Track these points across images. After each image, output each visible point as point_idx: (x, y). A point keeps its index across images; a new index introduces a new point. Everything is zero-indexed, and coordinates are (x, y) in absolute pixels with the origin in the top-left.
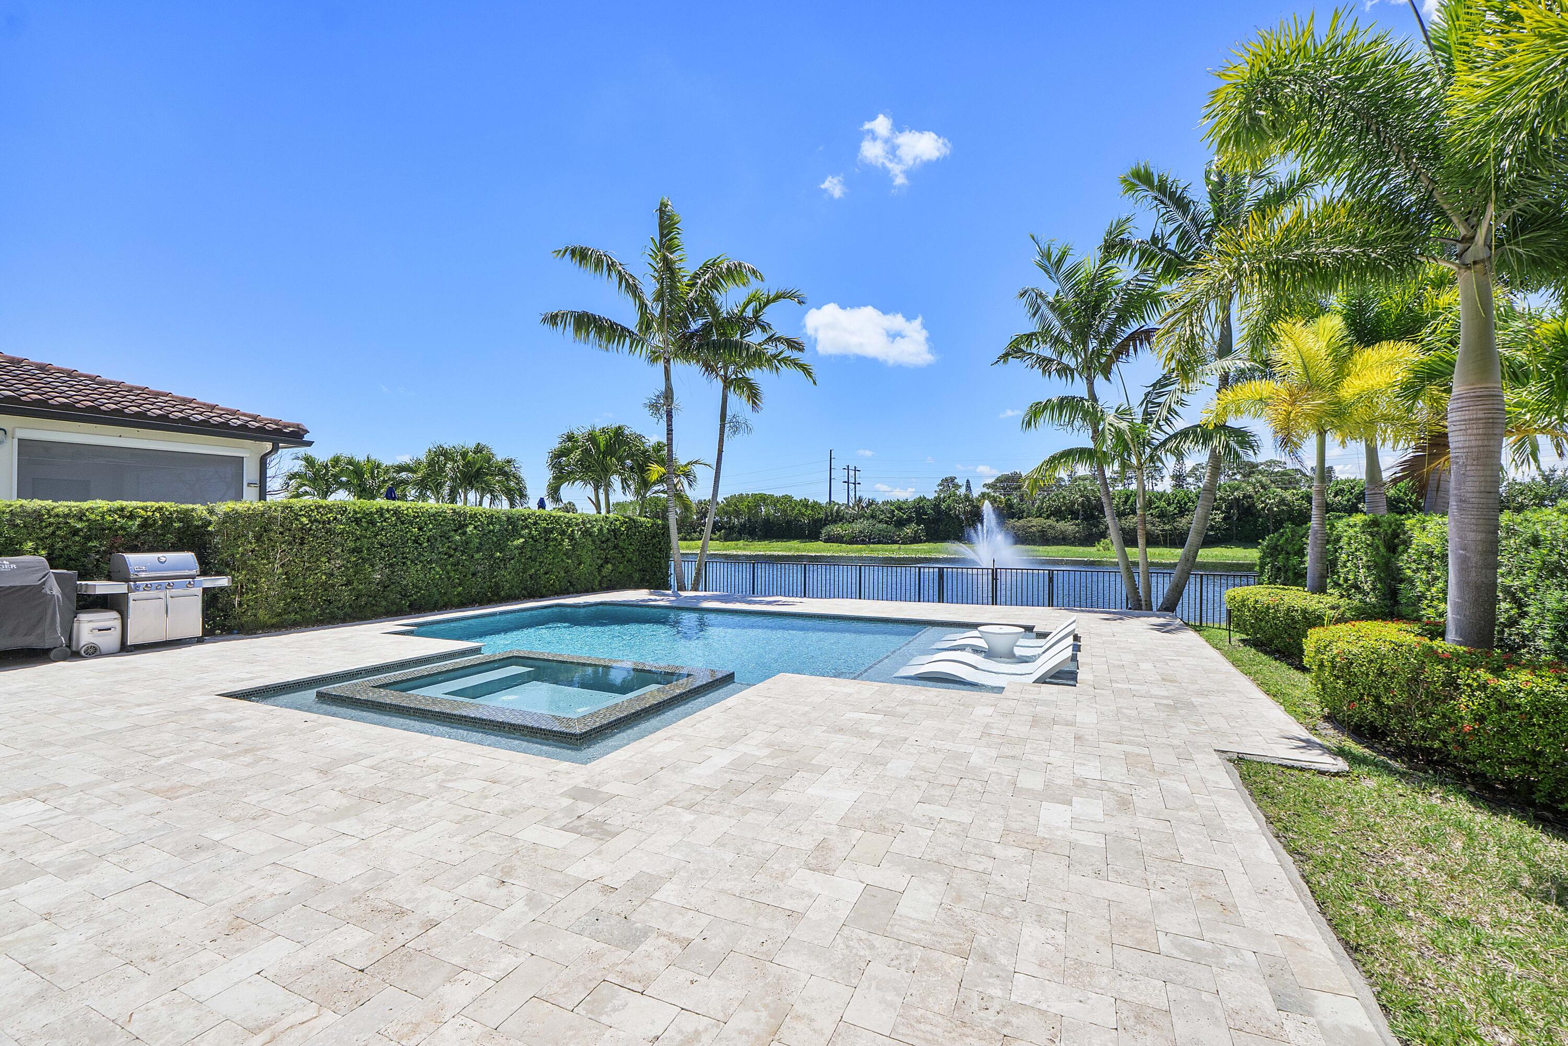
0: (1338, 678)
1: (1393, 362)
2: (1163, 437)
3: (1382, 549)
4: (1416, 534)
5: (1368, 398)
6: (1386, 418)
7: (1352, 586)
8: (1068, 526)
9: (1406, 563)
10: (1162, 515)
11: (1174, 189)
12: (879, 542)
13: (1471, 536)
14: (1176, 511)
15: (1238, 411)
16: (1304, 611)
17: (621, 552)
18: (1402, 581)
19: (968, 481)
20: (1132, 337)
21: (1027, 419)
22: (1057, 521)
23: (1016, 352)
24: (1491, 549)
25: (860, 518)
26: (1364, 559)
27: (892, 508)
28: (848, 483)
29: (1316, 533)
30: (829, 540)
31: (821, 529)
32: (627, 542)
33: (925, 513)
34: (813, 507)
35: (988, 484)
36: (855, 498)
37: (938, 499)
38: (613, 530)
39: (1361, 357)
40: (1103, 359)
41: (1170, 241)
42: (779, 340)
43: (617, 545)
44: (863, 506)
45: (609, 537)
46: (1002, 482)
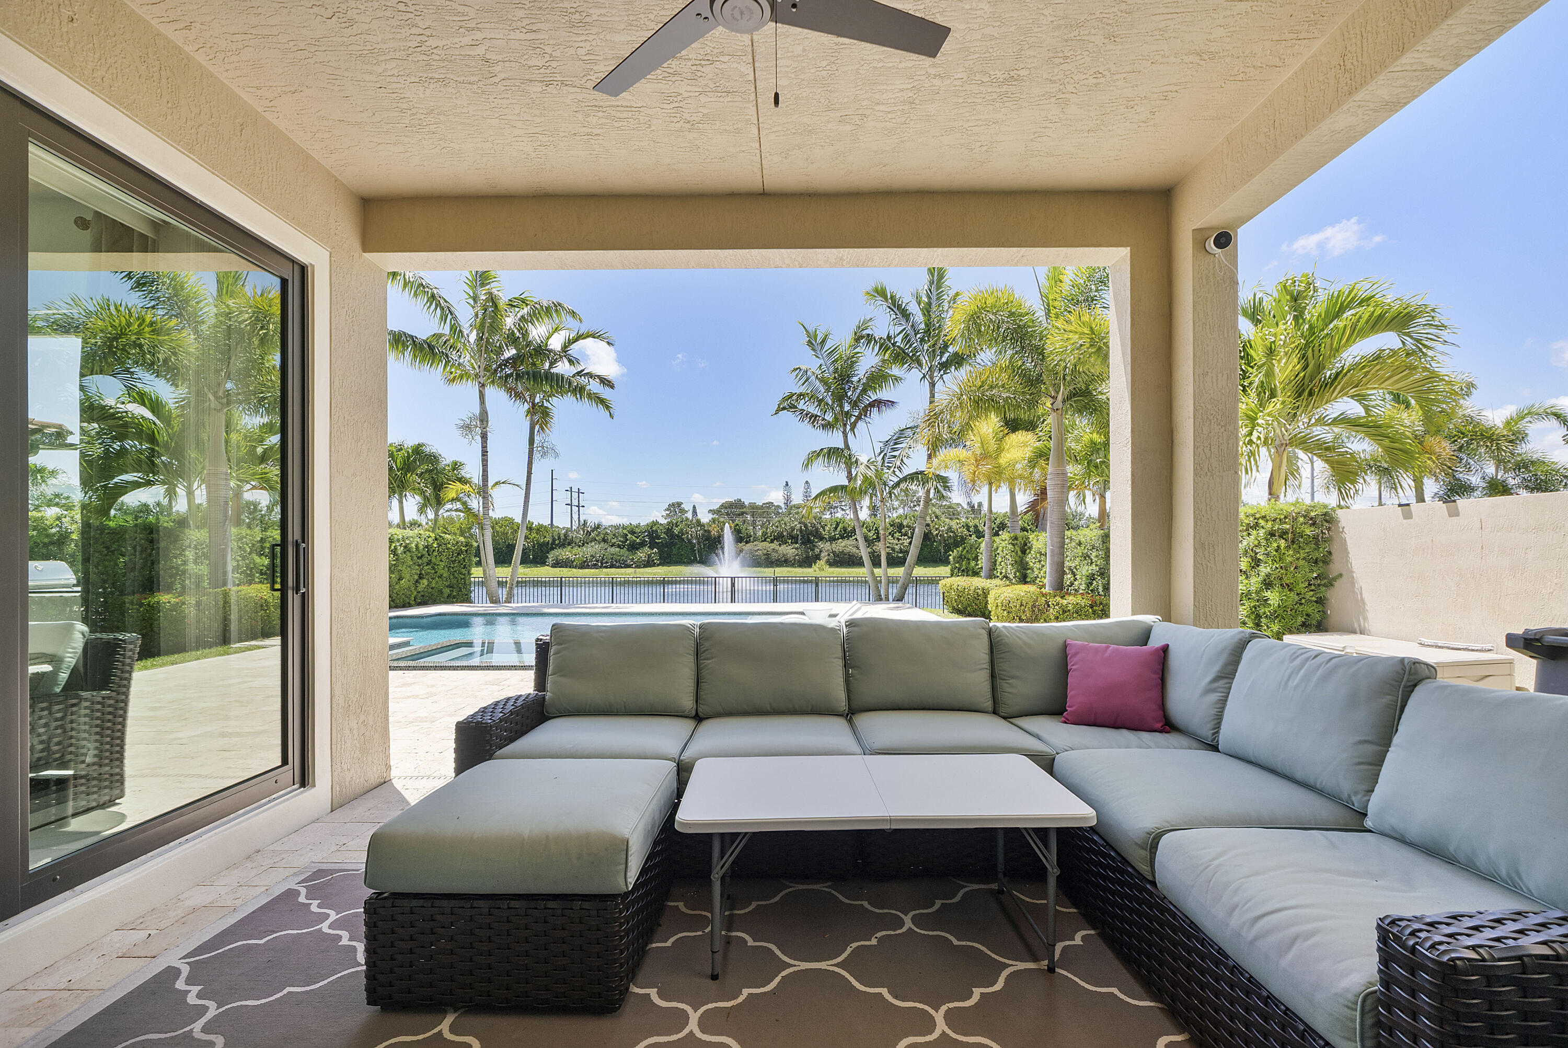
0: (1004, 610)
1: (1025, 444)
2: (896, 480)
3: (1019, 553)
4: (1034, 542)
5: (1012, 464)
6: (1021, 477)
7: (1004, 575)
8: (789, 550)
9: (1029, 558)
11: (900, 303)
12: (612, 566)
13: (1055, 539)
14: (875, 537)
15: (946, 467)
16: (983, 589)
17: (433, 568)
18: (1029, 569)
19: (694, 507)
20: (872, 405)
21: (806, 462)
22: (780, 545)
23: (791, 407)
24: (1062, 545)
25: (591, 542)
26: (1010, 560)
27: (625, 531)
28: (571, 506)
29: (986, 544)
30: (557, 564)
31: (548, 553)
32: (438, 558)
33: (658, 537)
34: (538, 530)
35: (714, 510)
36: (579, 521)
37: (669, 523)
38: (427, 547)
39: (1009, 439)
40: (853, 419)
41: (899, 339)
42: (590, 375)
43: (430, 561)
44: (589, 529)
45: (424, 553)
46: (726, 508)
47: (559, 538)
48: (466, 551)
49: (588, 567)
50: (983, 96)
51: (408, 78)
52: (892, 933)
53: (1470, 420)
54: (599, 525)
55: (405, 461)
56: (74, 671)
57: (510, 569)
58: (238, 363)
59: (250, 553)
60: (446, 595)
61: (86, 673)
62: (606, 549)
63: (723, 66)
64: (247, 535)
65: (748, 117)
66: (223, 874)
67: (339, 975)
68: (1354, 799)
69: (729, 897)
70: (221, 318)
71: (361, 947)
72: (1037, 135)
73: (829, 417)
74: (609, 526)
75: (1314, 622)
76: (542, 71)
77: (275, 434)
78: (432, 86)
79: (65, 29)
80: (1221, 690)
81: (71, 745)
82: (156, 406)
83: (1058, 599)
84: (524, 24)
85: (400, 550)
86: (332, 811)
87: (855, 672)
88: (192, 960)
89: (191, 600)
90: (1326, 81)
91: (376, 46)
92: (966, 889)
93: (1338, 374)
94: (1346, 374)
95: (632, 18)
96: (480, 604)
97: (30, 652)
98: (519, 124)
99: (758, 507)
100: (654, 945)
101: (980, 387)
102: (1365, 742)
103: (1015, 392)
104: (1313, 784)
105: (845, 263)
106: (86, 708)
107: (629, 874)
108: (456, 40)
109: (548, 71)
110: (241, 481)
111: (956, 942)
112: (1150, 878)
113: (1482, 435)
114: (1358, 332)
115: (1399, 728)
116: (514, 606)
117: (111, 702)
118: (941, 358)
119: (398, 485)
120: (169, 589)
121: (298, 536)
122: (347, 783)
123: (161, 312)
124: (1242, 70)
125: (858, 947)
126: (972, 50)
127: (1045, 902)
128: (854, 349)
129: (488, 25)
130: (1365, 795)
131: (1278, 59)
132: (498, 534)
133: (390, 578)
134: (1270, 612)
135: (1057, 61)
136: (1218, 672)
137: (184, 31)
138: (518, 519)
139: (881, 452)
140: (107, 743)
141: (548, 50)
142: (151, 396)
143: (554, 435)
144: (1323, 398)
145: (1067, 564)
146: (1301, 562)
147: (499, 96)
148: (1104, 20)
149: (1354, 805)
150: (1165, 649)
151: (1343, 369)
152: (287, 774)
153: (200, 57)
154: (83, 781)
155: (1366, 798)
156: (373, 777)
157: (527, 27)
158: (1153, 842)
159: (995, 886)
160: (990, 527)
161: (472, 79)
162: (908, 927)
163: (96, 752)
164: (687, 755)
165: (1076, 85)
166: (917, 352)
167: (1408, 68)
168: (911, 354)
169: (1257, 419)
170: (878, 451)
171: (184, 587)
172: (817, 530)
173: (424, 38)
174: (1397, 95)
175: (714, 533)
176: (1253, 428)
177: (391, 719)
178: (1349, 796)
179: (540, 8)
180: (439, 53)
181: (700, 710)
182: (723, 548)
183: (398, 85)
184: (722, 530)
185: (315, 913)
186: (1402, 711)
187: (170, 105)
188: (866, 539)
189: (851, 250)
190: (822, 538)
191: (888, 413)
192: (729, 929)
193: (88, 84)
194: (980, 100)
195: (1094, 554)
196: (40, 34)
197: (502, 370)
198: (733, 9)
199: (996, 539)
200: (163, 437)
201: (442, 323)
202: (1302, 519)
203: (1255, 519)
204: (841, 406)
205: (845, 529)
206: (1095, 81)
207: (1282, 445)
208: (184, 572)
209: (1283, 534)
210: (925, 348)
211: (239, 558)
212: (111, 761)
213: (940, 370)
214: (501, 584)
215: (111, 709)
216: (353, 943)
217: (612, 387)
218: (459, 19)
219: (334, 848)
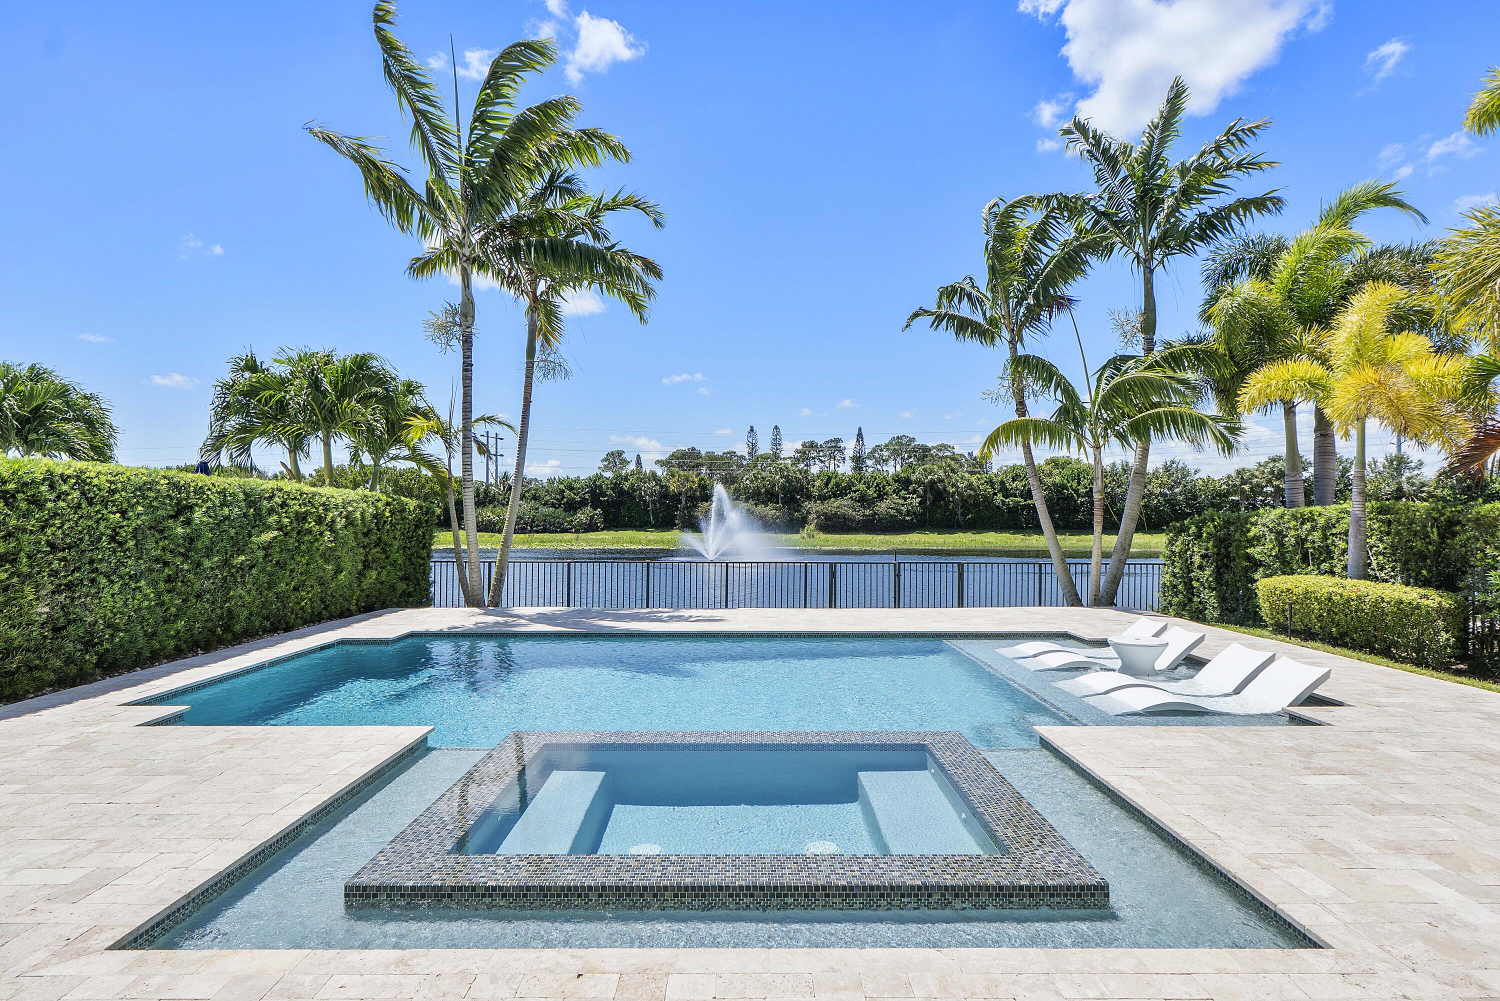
8: (768, 512)
10: (863, 500)
12: (544, 531)
19: (638, 457)
27: (562, 487)
32: (391, 534)
33: (603, 495)
35: (664, 461)
36: (497, 473)
37: (612, 477)
46: (678, 458)
55: (336, 381)
62: (537, 509)
96: (446, 611)
99: (716, 458)
172: (803, 486)
190: (809, 497)
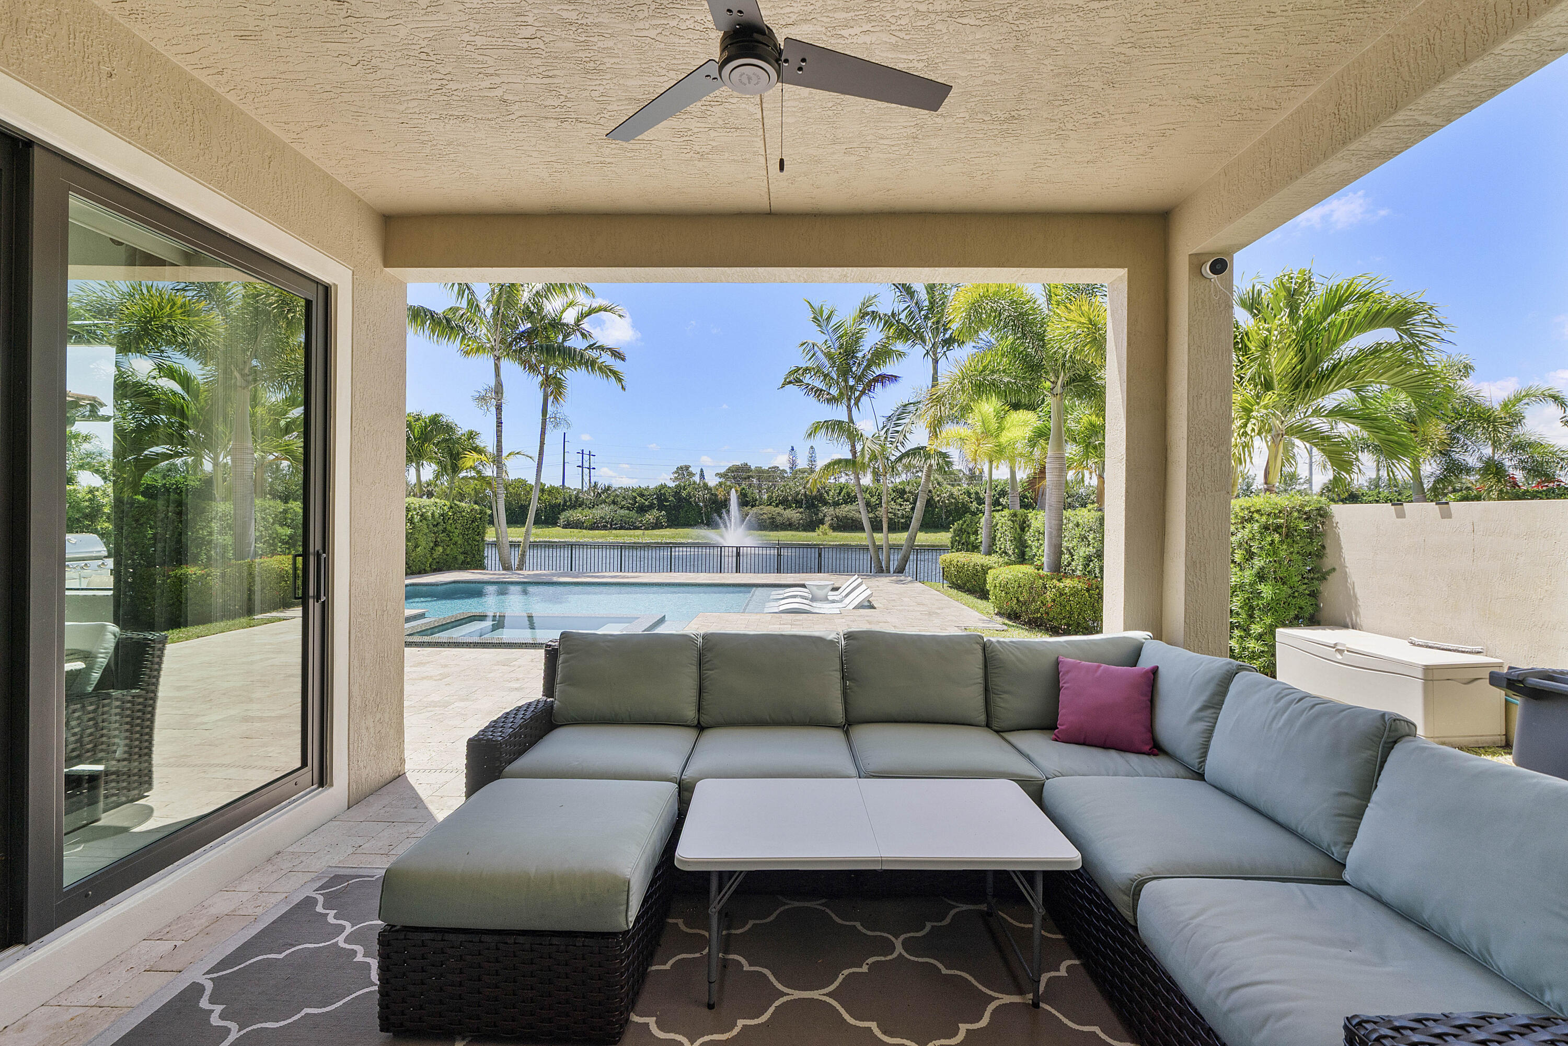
1: (1025, 423)
2: (898, 455)
3: (1018, 530)
4: (1033, 521)
5: (1012, 443)
6: (1021, 455)
7: (1003, 552)
8: (793, 514)
9: (1028, 537)
12: (621, 528)
13: (1054, 522)
14: (877, 503)
15: (948, 444)
16: (982, 566)
17: (448, 536)
18: (1027, 547)
19: (702, 471)
20: (876, 380)
21: (809, 432)
22: (785, 509)
23: (797, 382)
24: (1060, 529)
25: (601, 504)
26: (1009, 536)
27: (634, 494)
28: (583, 468)
29: (986, 520)
30: (568, 525)
31: (559, 514)
32: (453, 526)
33: (667, 500)
34: (550, 491)
35: (721, 474)
36: (590, 482)
37: (677, 486)
38: (442, 515)
39: (1010, 417)
40: (857, 394)
41: (903, 316)
42: (602, 348)
43: (445, 528)
44: (600, 491)
45: (440, 521)
46: (733, 472)
47: (570, 499)
48: (480, 518)
49: (598, 528)
50: (984, 132)
51: (429, 115)
52: (883, 958)
53: (1468, 400)
54: (609, 487)
55: (422, 431)
56: (107, 670)
57: (524, 529)
58: (264, 342)
59: (273, 524)
60: (460, 562)
61: (117, 670)
62: (616, 511)
63: (733, 106)
64: (270, 506)
65: (756, 149)
66: (245, 877)
67: (354, 996)
68: (1333, 849)
69: (727, 914)
70: (249, 300)
71: (374, 963)
72: (1037, 165)
73: (834, 391)
74: (619, 488)
75: (1307, 615)
76: (557, 110)
77: (298, 406)
78: (451, 122)
79: (104, 85)
80: (1206, 719)
81: (102, 736)
82: (185, 381)
83: (1055, 581)
84: (540, 71)
85: (417, 519)
86: (349, 808)
87: (852, 684)
88: (215, 975)
89: (216, 572)
90: (1321, 127)
91: (399, 88)
92: (957, 910)
93: (1334, 367)
94: (1343, 367)
95: (644, 66)
96: (492, 572)
97: (66, 647)
98: (535, 154)
99: (764, 472)
100: (654, 968)
101: (982, 372)
102: (1346, 794)
103: (1016, 378)
104: (1294, 827)
105: (848, 279)
106: (117, 707)
107: (629, 913)
108: (475, 84)
109: (563, 110)
110: (263, 452)
111: (944, 971)
112: (1132, 923)
113: (1479, 416)
114: (1355, 326)
115: (1378, 784)
116: (527, 573)
117: (141, 700)
118: (944, 335)
119: (415, 455)
120: (195, 562)
121: (319, 547)
122: (363, 780)
123: (190, 293)
124: (1239, 111)
125: (850, 974)
126: (974, 93)
127: (1031, 926)
128: (860, 324)
129: (505, 72)
130: (1344, 847)
131: (1274, 103)
132: (511, 496)
133: (407, 546)
134: (1263, 604)
135: (1057, 103)
136: (1205, 701)
137: (217, 76)
138: (532, 481)
139: (884, 427)
140: (137, 739)
141: (564, 92)
142: (180, 371)
143: (566, 407)
144: (1319, 390)
145: (1064, 544)
146: (1295, 556)
147: (515, 131)
148: (1103, 69)
149: (1333, 854)
150: (1155, 671)
151: (1340, 362)
152: (306, 775)
153: (232, 98)
154: (114, 777)
155: (1345, 850)
156: (388, 771)
157: (543, 73)
158: (1136, 889)
159: (984, 907)
160: (990, 496)
161: (490, 116)
162: (898, 953)
163: (126, 749)
164: (689, 774)
165: (1075, 123)
166: (920, 329)
167: (1400, 123)
168: (915, 331)
169: (1252, 411)
170: (881, 426)
171: (209, 558)
172: (821, 494)
173: (444, 82)
174: (1390, 145)
175: (721, 496)
176: (1248, 420)
177: (406, 704)
178: (1329, 845)
179: (556, 58)
180: (459, 94)
181: (702, 719)
182: (728, 512)
183: (420, 121)
184: (729, 493)
185: (332, 925)
186: (1381, 767)
187: (202, 146)
188: (868, 504)
189: (855, 269)
190: (825, 503)
191: (891, 387)
192: (726, 952)
193: (124, 135)
194: (982, 136)
195: (1091, 536)
196: (81, 92)
197: (517, 343)
198: (741, 76)
199: (997, 515)
200: (192, 410)
201: (460, 298)
202: (1296, 514)
203: (1250, 512)
204: (846, 381)
205: (848, 494)
206: (1094, 120)
207: (1279, 435)
208: (210, 542)
209: (1277, 528)
210: (929, 325)
211: (261, 528)
212: (140, 756)
213: (943, 347)
214: (514, 545)
215: (140, 707)
216: (368, 960)
217: (623, 359)
218: (477, 66)
219: (350, 851)
